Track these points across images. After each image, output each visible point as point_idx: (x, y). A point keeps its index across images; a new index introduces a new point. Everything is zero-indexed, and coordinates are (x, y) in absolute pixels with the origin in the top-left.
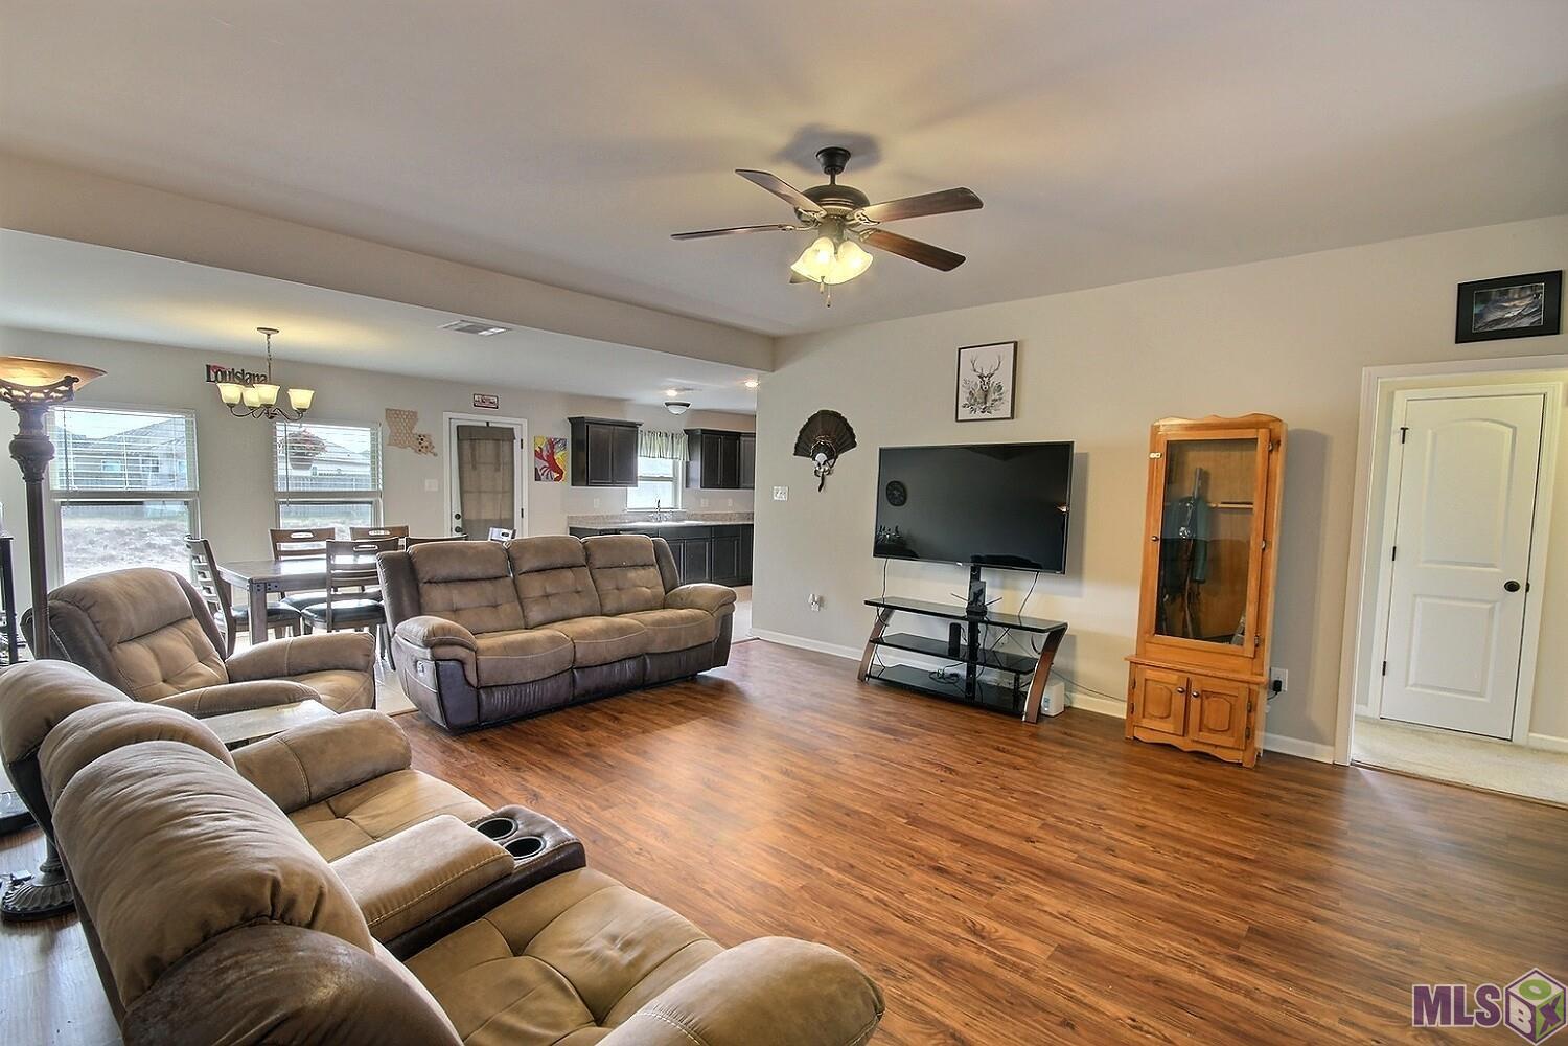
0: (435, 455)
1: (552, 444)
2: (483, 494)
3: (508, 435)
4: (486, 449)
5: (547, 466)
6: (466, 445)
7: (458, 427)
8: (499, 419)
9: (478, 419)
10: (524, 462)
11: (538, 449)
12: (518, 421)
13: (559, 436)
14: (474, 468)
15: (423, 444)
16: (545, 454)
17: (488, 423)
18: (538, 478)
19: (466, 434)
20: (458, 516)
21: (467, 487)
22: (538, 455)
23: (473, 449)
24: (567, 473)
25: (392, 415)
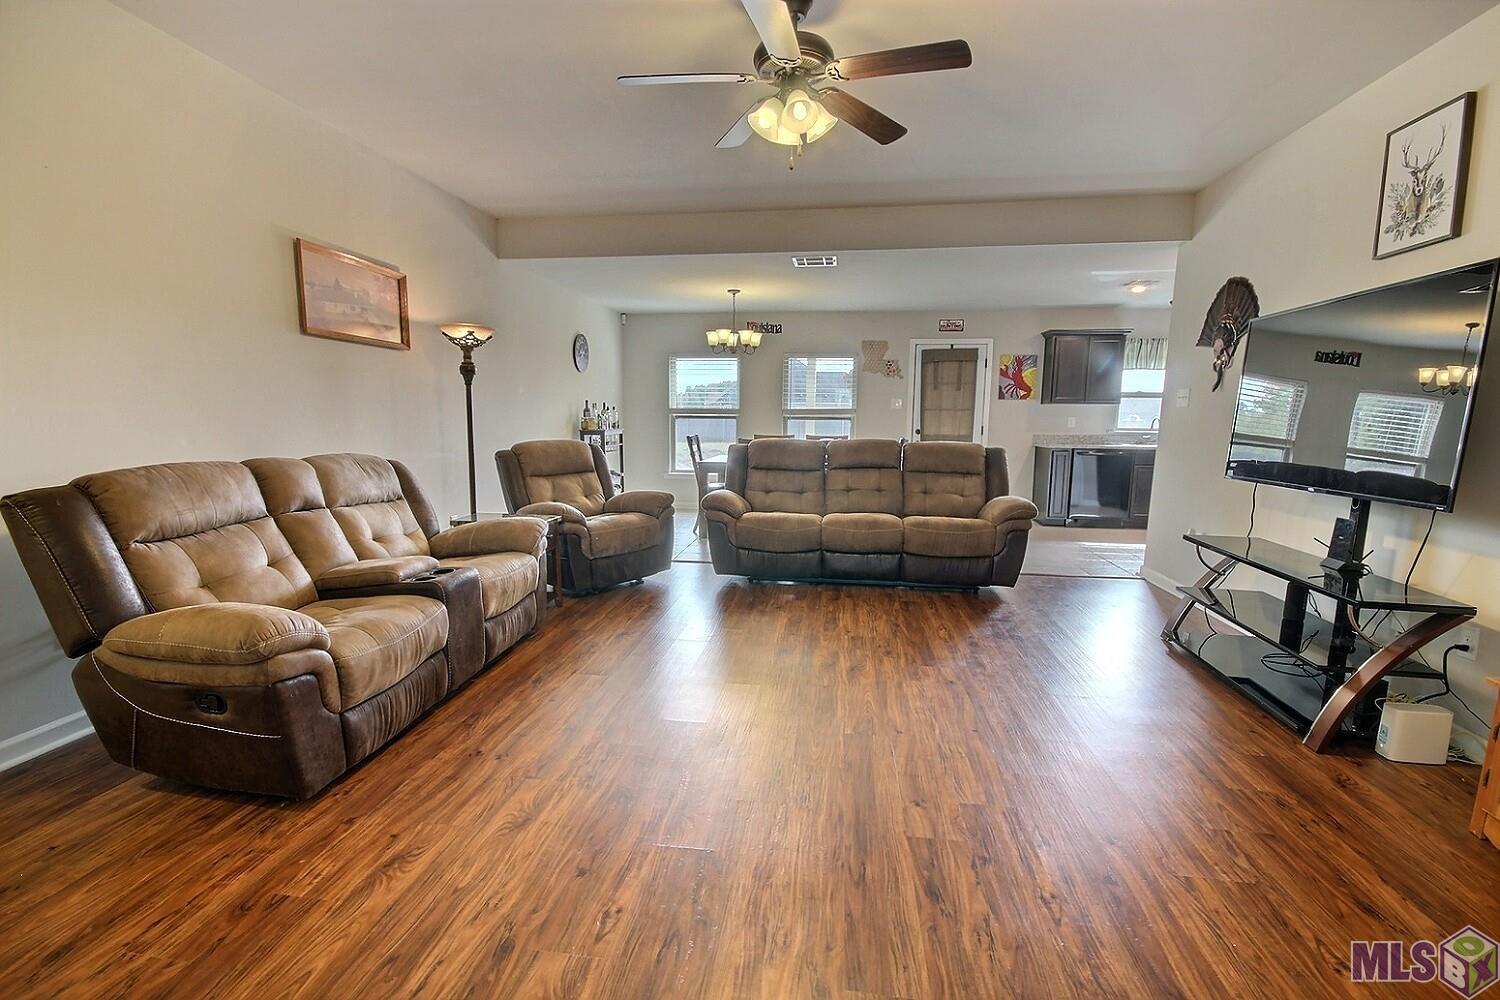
0: (901, 378)
1: (1019, 362)
2: (944, 413)
3: (971, 355)
4: (948, 370)
5: (1013, 382)
6: (930, 367)
7: (923, 351)
8: (963, 341)
9: (943, 343)
10: (987, 380)
11: (1003, 367)
12: (984, 341)
13: (1029, 352)
14: (935, 388)
15: (892, 369)
16: (1010, 372)
17: (952, 346)
18: (1001, 396)
19: (930, 358)
20: (918, 432)
21: (928, 404)
22: (1004, 373)
23: (936, 370)
24: (1037, 390)
25: (868, 345)
